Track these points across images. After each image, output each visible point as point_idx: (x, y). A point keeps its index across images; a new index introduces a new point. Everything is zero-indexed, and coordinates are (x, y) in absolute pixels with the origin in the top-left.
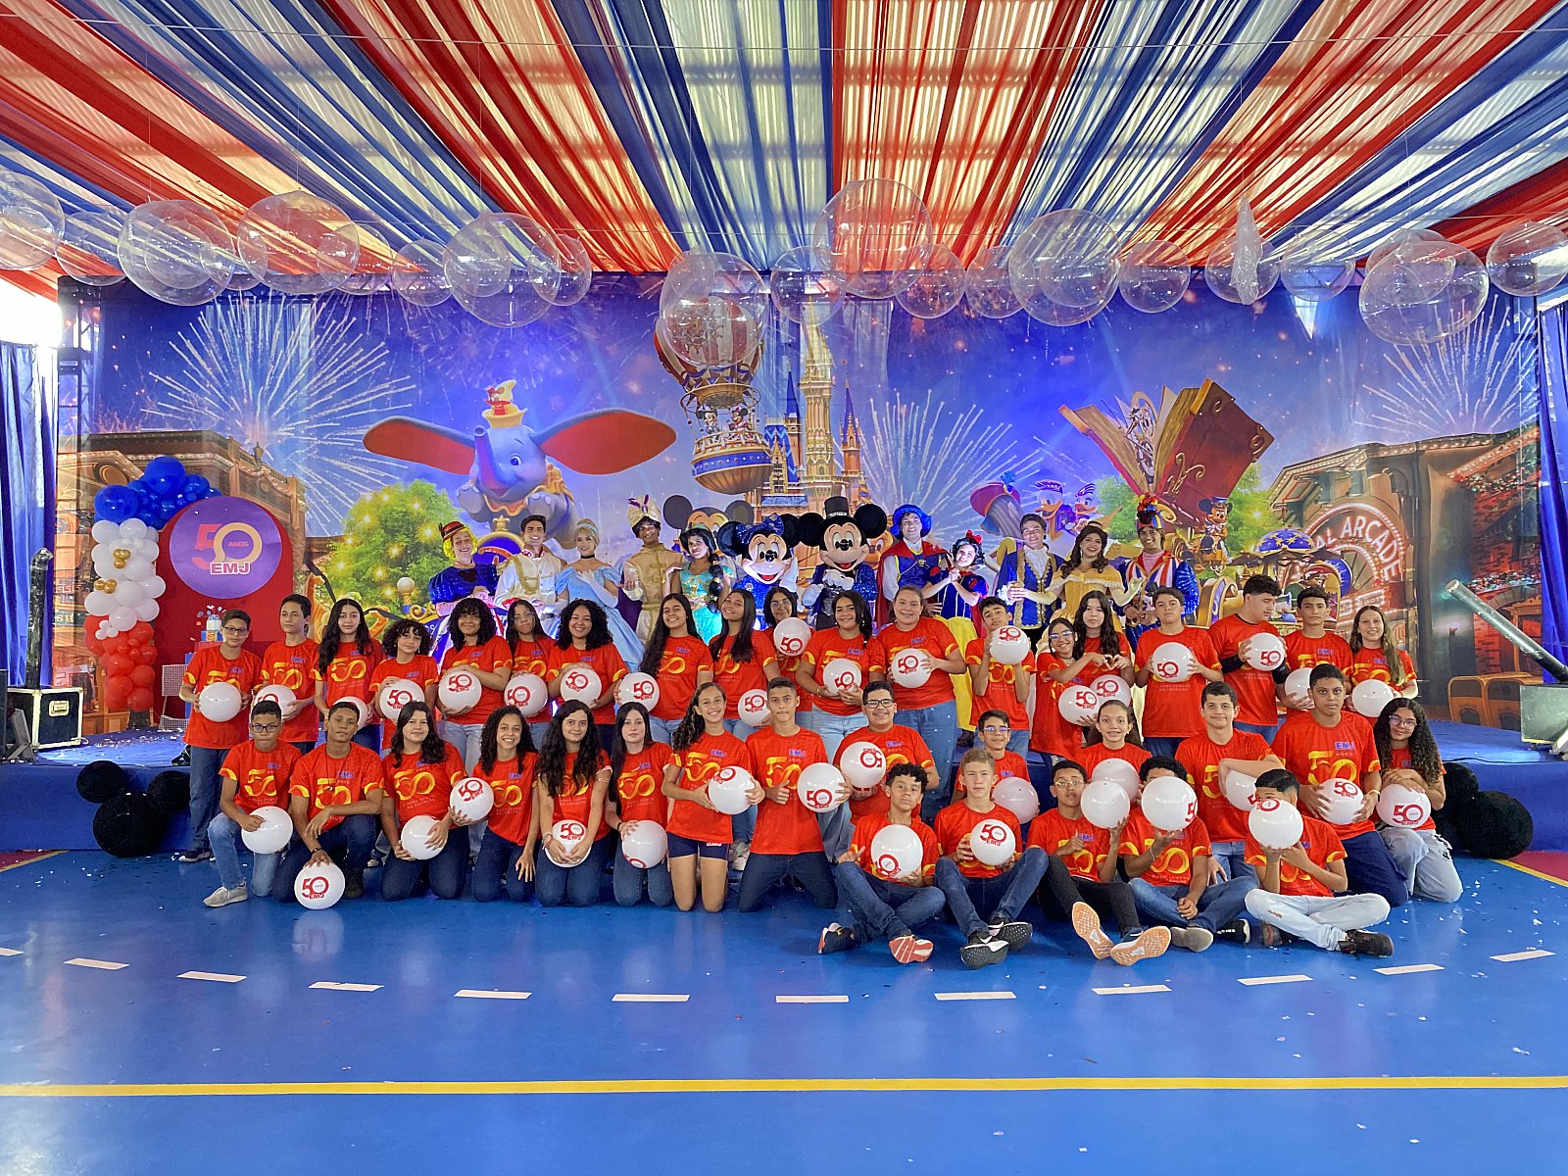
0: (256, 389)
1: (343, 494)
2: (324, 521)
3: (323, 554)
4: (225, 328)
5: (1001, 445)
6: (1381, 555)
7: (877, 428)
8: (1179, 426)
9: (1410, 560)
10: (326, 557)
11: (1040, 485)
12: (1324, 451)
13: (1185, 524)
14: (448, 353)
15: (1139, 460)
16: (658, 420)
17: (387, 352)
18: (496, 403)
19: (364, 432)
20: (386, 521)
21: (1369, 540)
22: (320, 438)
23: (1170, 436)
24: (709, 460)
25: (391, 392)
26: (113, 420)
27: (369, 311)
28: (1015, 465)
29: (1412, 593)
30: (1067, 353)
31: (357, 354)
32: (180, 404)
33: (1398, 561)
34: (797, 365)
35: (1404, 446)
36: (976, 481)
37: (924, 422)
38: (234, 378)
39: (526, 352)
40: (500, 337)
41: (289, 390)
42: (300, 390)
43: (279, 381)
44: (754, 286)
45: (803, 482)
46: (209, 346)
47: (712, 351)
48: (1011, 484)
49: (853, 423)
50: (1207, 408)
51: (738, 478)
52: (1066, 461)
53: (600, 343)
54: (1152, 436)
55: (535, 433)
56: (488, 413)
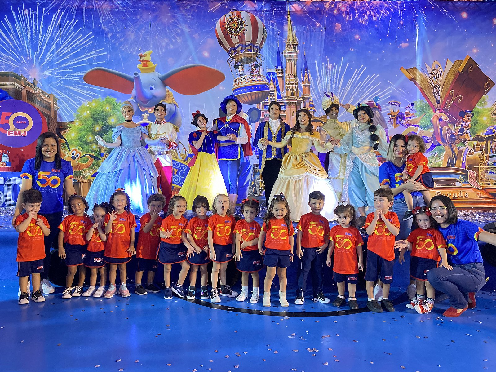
0: (33, 53)
1: (74, 102)
3: (66, 129)
4: (17, 23)
5: (374, 84)
7: (318, 75)
8: (452, 77)
10: (67, 131)
11: (390, 103)
13: (452, 122)
14: (121, 38)
15: (434, 93)
16: (217, 69)
17: (93, 36)
18: (143, 61)
19: (83, 74)
20: (94, 115)
22: (64, 77)
23: (448, 82)
24: (240, 88)
25: (96, 55)
27: (84, 17)
28: (380, 94)
30: (405, 42)
31: (79, 37)
34: (282, 45)
37: (339, 72)
38: (23, 48)
39: (157, 37)
40: (145, 30)
41: (49, 54)
42: (53, 54)
43: (44, 50)
44: (262, 7)
45: (284, 99)
46: (11, 33)
47: (242, 37)
48: (378, 102)
49: (307, 72)
50: (466, 69)
51: (253, 97)
52: (402, 93)
53: (190, 33)
54: (440, 81)
55: (161, 75)
56: (140, 66)
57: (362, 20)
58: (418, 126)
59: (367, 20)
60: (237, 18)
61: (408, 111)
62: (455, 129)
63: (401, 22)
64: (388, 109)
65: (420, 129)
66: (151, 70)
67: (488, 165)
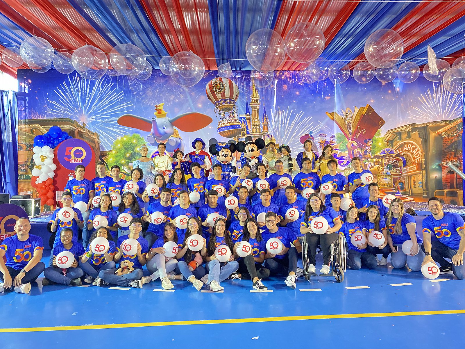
0: (83, 105)
1: (111, 138)
2: (105, 146)
3: (105, 156)
4: (72, 86)
5: (309, 123)
6: (415, 156)
7: (273, 118)
8: (359, 118)
9: (423, 157)
10: (107, 157)
12: (399, 126)
13: (360, 146)
14: (143, 95)
15: (347, 128)
16: (207, 115)
17: (124, 94)
18: (158, 110)
19: (117, 119)
20: (125, 146)
21: (412, 151)
22: (104, 120)
23: (356, 121)
24: (221, 128)
25: (126, 106)
26: (37, 115)
27: (117, 81)
28: (313, 129)
29: (424, 166)
30: (328, 96)
31: (114, 95)
32: (58, 110)
33: (420, 157)
34: (249, 99)
35: (422, 124)
36: (301, 134)
37: (286, 116)
38: (76, 102)
39: (167, 94)
40: (159, 90)
41: (93, 106)
42: (96, 106)
43: (90, 103)
44: (236, 74)
45: (251, 134)
46: (67, 92)
47: (223, 94)
48: (312, 135)
49: (266, 116)
50: (367, 113)
51: (231, 133)
52: (327, 128)
53: (189, 92)
54: (351, 121)
55: (170, 119)
56: (156, 113)
57: (300, 82)
58: (338, 149)
59: (303, 83)
60: (220, 82)
61: (332, 140)
62: (361, 151)
63: (325, 84)
64: (318, 139)
65: (339, 152)
66: (164, 116)
67: (383, 174)
